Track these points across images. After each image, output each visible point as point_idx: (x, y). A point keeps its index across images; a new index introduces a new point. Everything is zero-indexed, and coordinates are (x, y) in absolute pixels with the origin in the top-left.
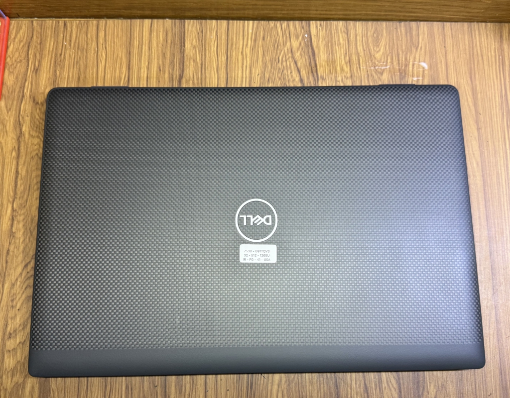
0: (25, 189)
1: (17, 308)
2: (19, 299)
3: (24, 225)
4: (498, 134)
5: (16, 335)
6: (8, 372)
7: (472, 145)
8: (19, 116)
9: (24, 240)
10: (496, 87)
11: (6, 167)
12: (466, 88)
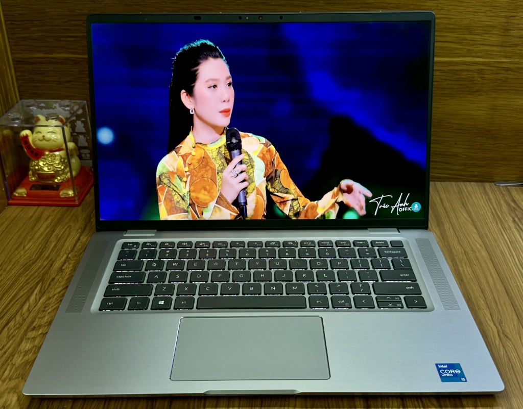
0: (81, 248)
1: (48, 312)
2: (52, 307)
3: (73, 266)
4: (495, 232)
5: (39, 329)
6: (21, 353)
7: (472, 236)
8: (91, 215)
9: (70, 274)
10: (487, 209)
11: (70, 237)
12: (460, 209)
